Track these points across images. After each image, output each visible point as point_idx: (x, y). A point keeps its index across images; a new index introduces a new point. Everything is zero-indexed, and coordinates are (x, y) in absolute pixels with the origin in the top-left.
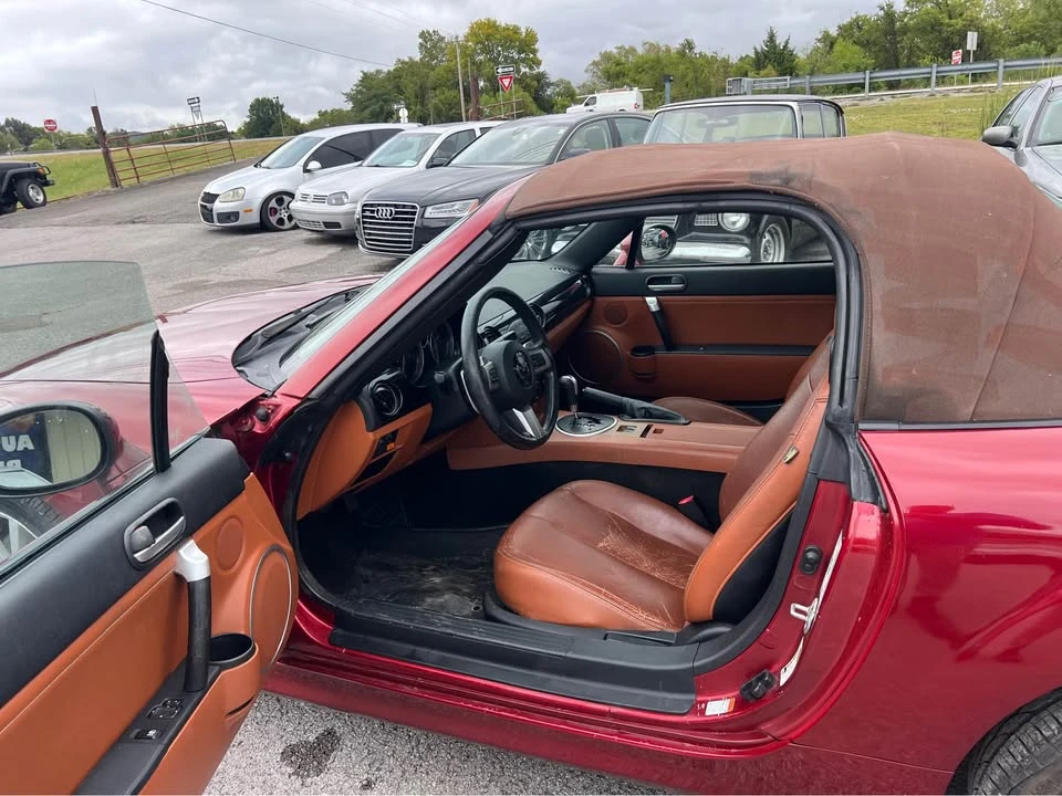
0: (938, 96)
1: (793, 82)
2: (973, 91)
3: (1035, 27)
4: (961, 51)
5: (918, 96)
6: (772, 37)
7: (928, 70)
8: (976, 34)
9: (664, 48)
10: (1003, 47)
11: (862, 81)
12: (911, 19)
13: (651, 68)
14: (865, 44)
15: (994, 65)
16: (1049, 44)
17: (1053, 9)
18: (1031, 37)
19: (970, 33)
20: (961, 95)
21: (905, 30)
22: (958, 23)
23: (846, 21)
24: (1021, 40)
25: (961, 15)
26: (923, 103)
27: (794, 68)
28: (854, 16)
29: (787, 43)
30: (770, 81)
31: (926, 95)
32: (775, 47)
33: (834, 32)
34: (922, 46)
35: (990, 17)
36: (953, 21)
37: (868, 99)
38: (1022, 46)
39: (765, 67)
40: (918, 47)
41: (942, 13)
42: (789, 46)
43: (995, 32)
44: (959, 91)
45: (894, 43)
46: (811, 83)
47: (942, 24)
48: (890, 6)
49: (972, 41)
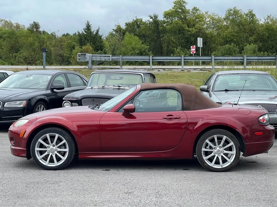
0: (186, 71)
1: (113, 58)
2: (201, 70)
3: (233, 36)
4: (195, 46)
5: (176, 70)
6: (88, 27)
7: (180, 58)
8: (202, 39)
9: (15, 25)
10: (217, 44)
11: (148, 60)
12: (167, 25)
13: (9, 37)
14: (142, 36)
15: (210, 58)
16: (241, 45)
17: (241, 27)
18: (231, 41)
19: (198, 38)
20: (196, 71)
21: (165, 31)
22: (193, 30)
23: (130, 21)
24: (226, 42)
25: (194, 25)
26: (179, 74)
27: (102, 46)
28: (135, 19)
29: (98, 31)
30: (101, 56)
31: (180, 70)
32: (91, 33)
33: (123, 27)
34: (174, 41)
35: (209, 27)
36: (190, 29)
37: (152, 70)
38: (227, 46)
39: (85, 44)
40: (172, 41)
41: (184, 24)
42: (99, 33)
43: (212, 37)
44: (195, 69)
45: (159, 37)
46: (122, 59)
47: (184, 30)
48: (156, 17)
49: (200, 42)
